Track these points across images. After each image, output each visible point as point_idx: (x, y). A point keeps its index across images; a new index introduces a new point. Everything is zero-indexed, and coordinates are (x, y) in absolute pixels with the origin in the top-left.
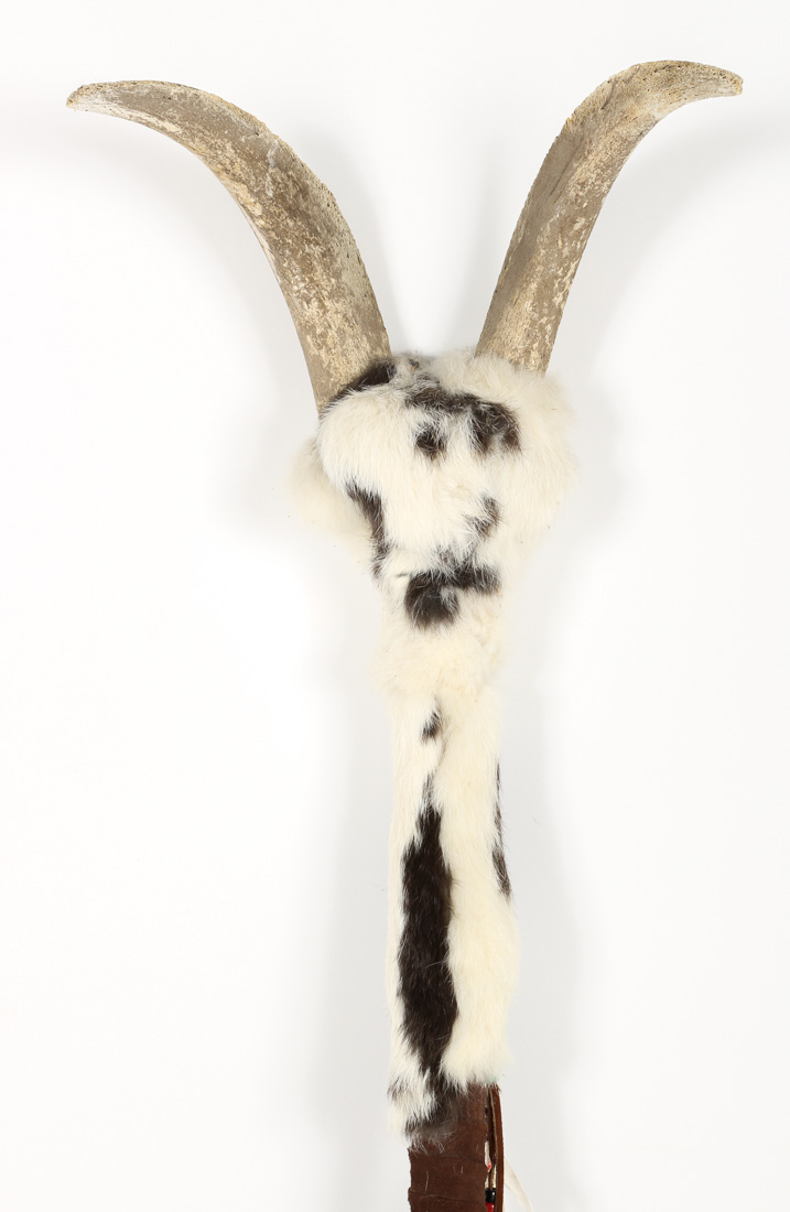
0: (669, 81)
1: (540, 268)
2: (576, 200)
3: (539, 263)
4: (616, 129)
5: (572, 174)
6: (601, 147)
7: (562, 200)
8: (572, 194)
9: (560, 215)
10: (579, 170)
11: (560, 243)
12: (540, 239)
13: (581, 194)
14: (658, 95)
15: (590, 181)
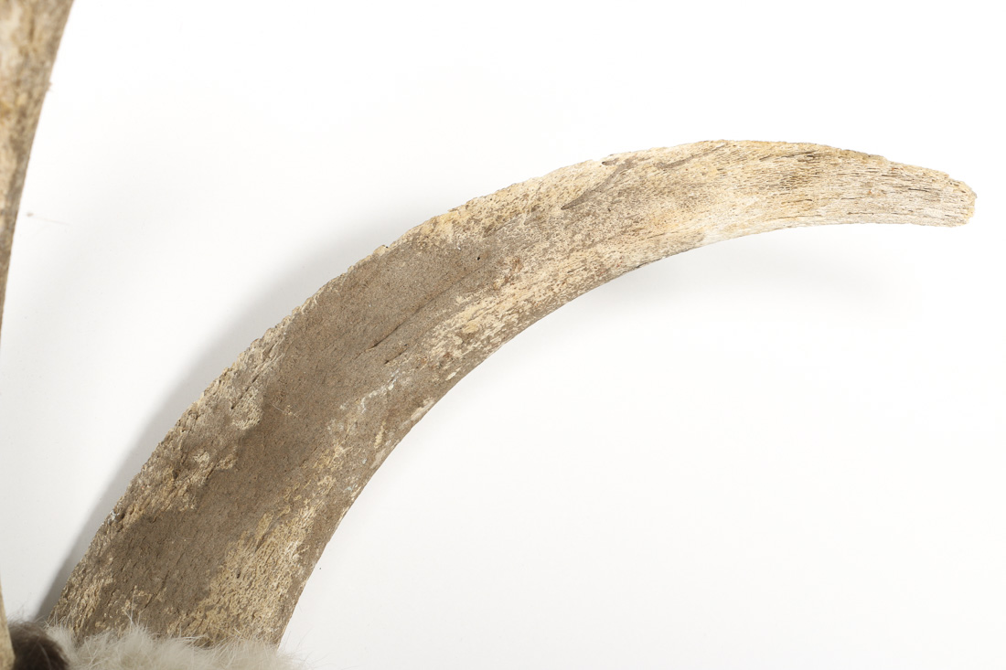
0: (793, 180)
1: (327, 480)
2: (442, 364)
3: (327, 471)
4: (600, 248)
5: (449, 316)
6: (543, 274)
7: (408, 358)
8: (438, 351)
9: (398, 386)
10: (470, 310)
11: (379, 438)
12: (334, 426)
13: (457, 353)
14: (750, 201)
15: (487, 333)
